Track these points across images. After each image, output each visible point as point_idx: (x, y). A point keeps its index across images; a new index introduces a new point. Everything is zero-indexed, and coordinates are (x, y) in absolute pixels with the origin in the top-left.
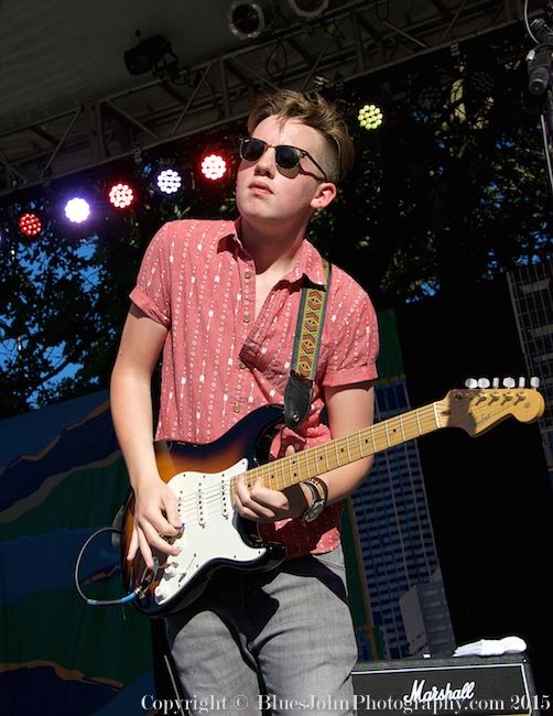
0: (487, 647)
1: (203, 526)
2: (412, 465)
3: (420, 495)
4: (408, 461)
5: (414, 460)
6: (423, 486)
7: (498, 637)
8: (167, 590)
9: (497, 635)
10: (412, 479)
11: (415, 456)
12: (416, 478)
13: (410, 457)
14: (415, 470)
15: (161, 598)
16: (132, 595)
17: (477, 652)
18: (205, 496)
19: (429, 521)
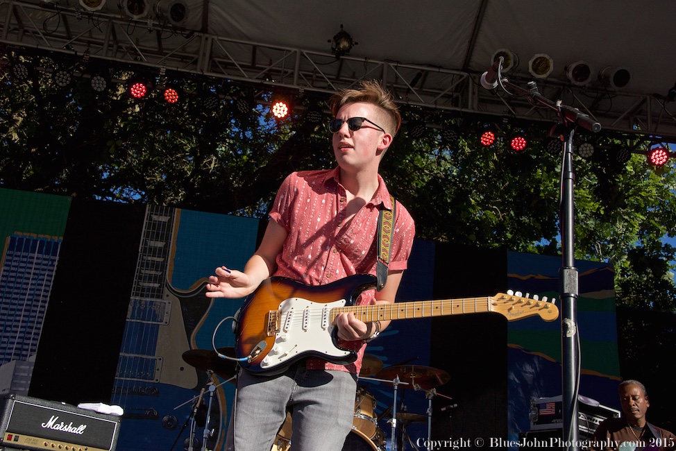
0: (103, 408)
1: (305, 331)
2: (45, 291)
3: (43, 310)
4: (43, 288)
5: (47, 288)
6: (47, 305)
7: (110, 404)
8: (271, 361)
9: (109, 402)
10: (41, 298)
11: (49, 286)
12: (44, 299)
13: (46, 285)
14: (45, 294)
15: (266, 364)
16: (246, 358)
17: (96, 409)
18: (310, 314)
19: (42, 326)
